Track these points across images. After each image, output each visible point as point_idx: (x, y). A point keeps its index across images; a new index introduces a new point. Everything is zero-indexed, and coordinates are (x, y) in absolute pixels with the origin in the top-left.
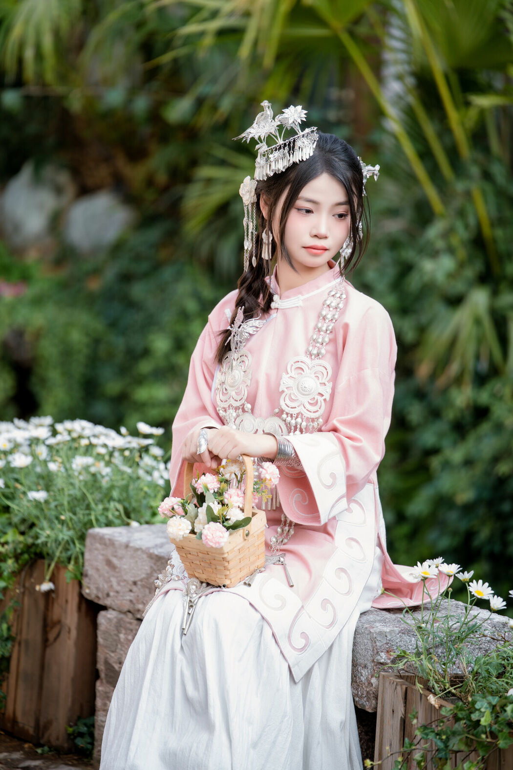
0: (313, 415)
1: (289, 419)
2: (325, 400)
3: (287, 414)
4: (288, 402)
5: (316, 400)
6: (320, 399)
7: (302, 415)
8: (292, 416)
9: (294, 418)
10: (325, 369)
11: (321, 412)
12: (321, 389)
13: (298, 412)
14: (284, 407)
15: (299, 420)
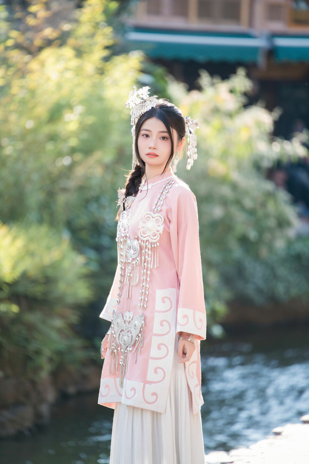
0: (154, 241)
1: (142, 243)
2: (160, 234)
3: (142, 240)
4: (142, 234)
5: (155, 233)
6: (158, 233)
7: (149, 241)
8: (144, 242)
9: (145, 243)
10: (160, 218)
11: (158, 239)
12: (158, 228)
13: (147, 239)
14: (140, 237)
15: (147, 243)
